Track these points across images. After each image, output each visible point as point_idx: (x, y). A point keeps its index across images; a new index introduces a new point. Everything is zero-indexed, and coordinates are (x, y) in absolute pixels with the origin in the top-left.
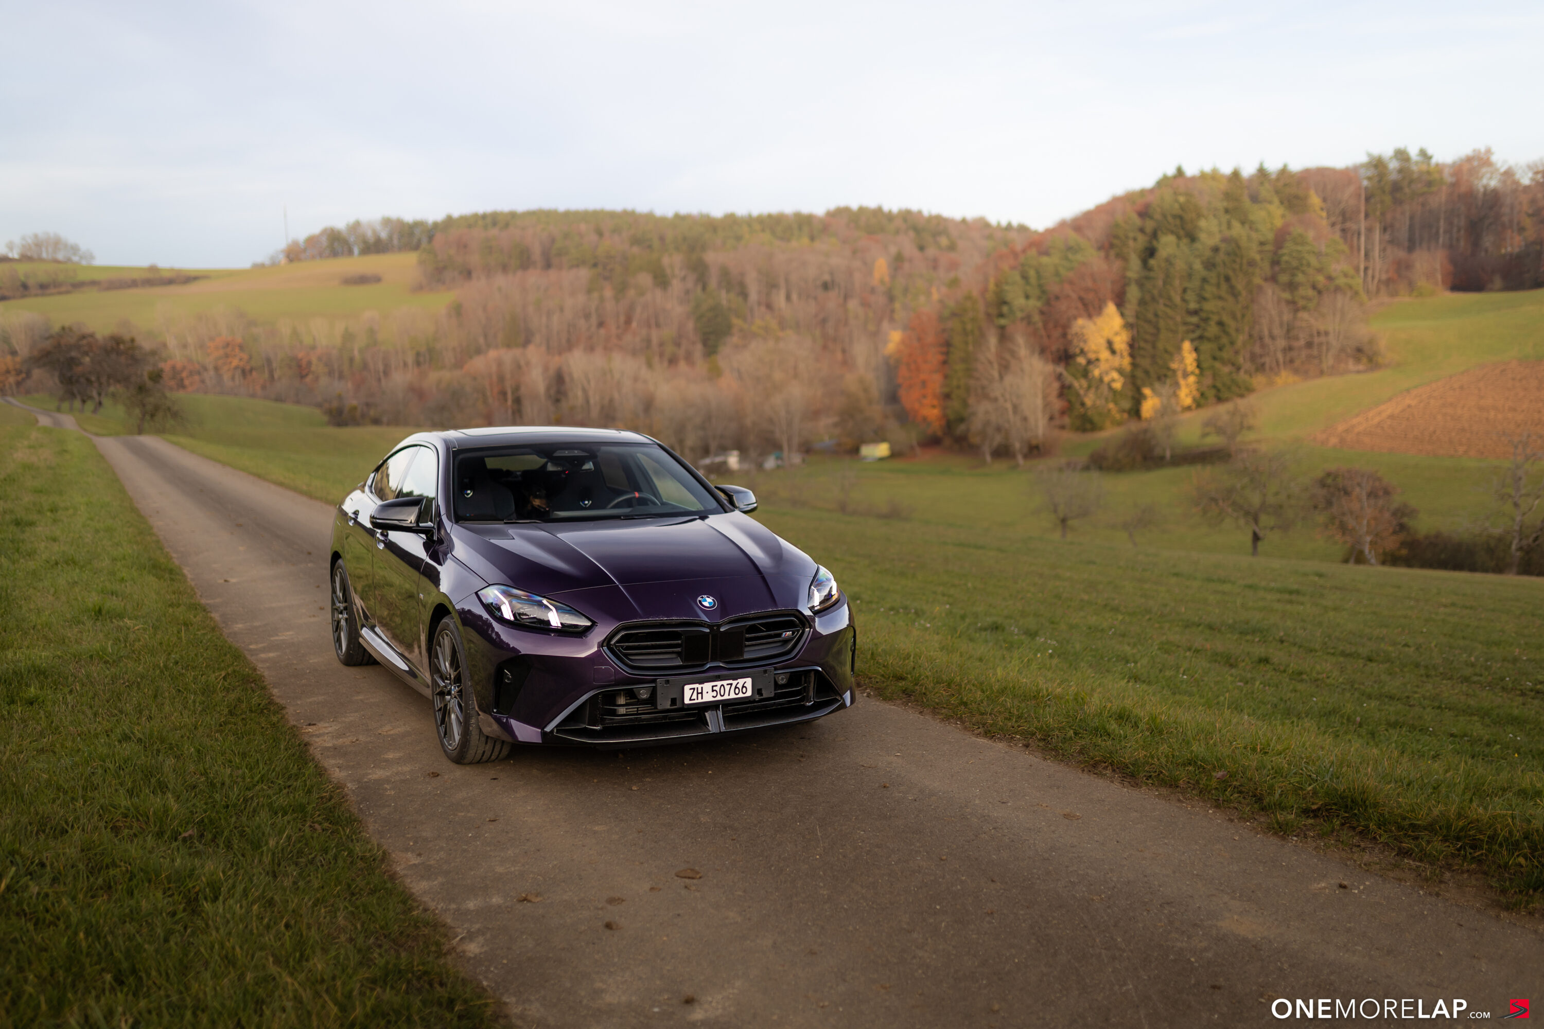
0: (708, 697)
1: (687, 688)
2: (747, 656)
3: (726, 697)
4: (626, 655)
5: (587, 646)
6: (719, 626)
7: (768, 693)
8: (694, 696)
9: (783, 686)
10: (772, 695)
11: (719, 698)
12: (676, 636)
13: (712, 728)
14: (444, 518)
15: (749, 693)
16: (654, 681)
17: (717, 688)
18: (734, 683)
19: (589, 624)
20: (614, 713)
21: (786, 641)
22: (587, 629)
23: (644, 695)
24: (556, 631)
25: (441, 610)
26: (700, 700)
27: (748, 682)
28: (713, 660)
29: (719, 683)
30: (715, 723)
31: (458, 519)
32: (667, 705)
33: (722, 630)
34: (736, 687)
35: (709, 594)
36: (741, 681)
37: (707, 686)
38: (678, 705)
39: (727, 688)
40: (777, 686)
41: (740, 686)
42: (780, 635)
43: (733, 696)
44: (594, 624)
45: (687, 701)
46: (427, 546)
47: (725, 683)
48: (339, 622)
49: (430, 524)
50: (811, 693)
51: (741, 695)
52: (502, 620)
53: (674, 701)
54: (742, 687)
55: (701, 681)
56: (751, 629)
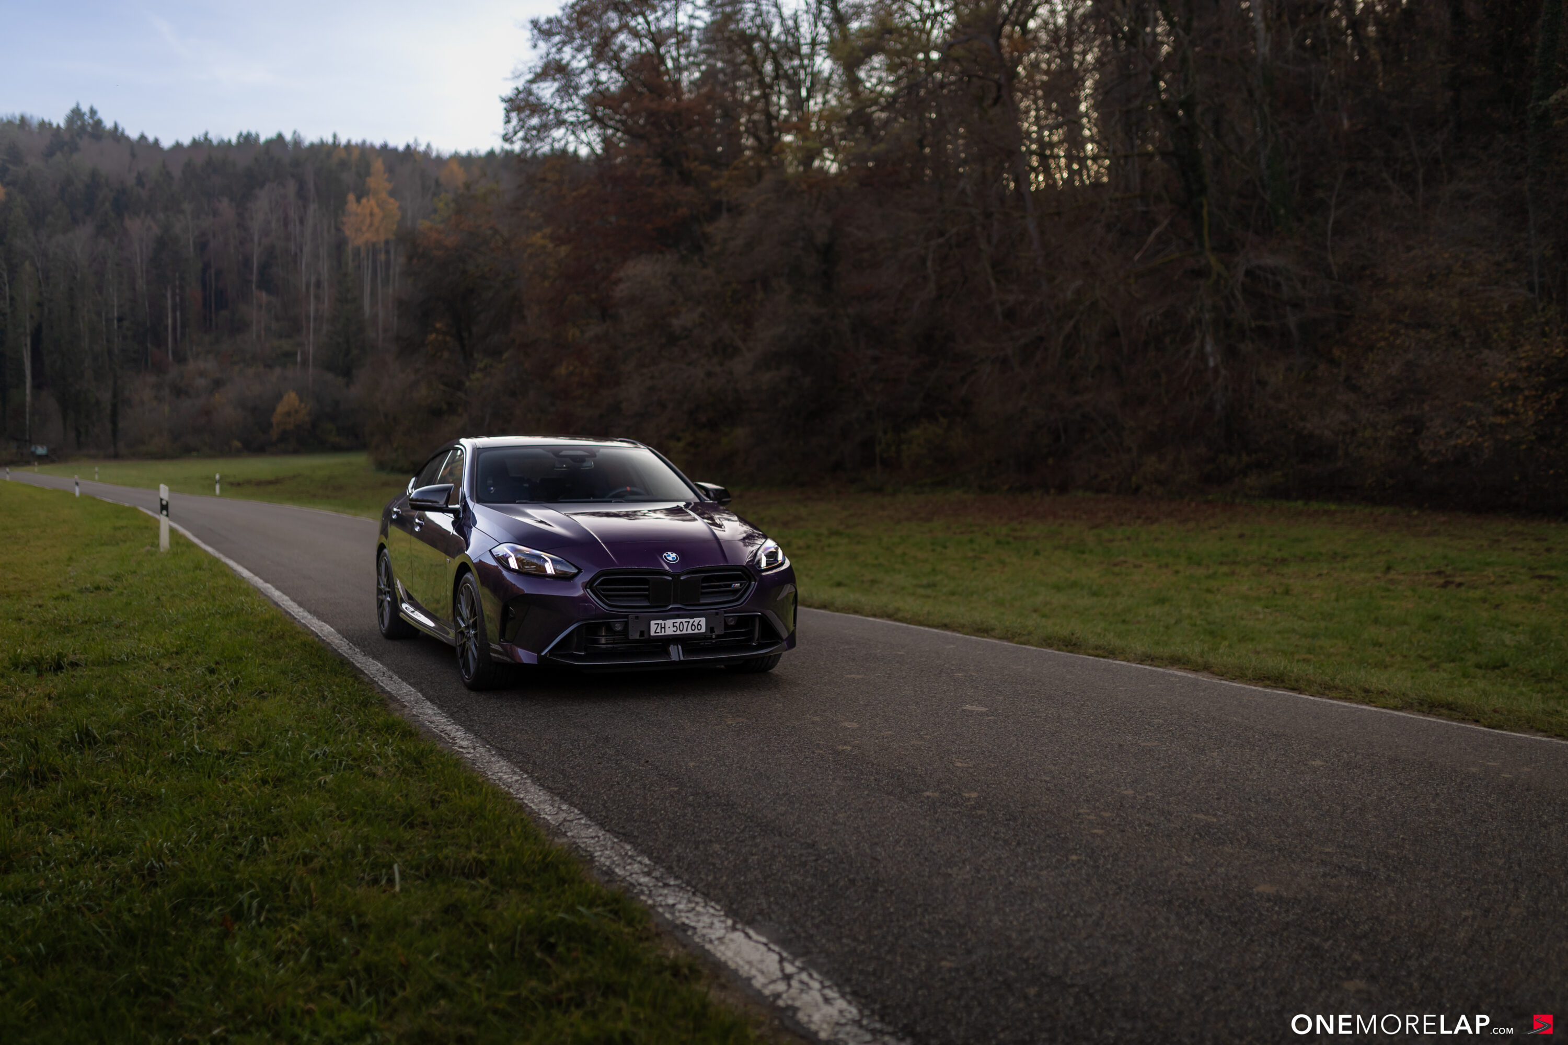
0: (670, 631)
1: (653, 623)
2: (702, 602)
3: (684, 632)
4: (606, 596)
5: (574, 587)
6: (680, 575)
7: (719, 631)
8: (659, 630)
9: (732, 627)
10: (723, 633)
11: (678, 632)
12: (645, 582)
13: (674, 657)
14: (468, 500)
15: (703, 630)
16: (627, 617)
17: (677, 625)
18: (692, 621)
19: (574, 571)
20: (597, 642)
21: (736, 591)
22: (575, 575)
23: (618, 627)
24: (551, 576)
25: (464, 568)
26: (663, 634)
27: (703, 621)
28: (674, 603)
29: (679, 621)
30: (676, 653)
31: (479, 501)
32: (637, 637)
33: (682, 578)
34: (693, 625)
35: (673, 551)
36: (697, 620)
37: (669, 623)
38: (646, 636)
39: (685, 625)
40: (727, 626)
41: (696, 624)
42: (730, 585)
43: (690, 631)
44: (580, 571)
45: (652, 633)
46: (454, 523)
47: (683, 620)
48: (382, 601)
49: (457, 506)
50: (757, 636)
51: (696, 631)
52: (509, 569)
53: (642, 633)
54: (698, 625)
55: (664, 619)
56: (706, 579)
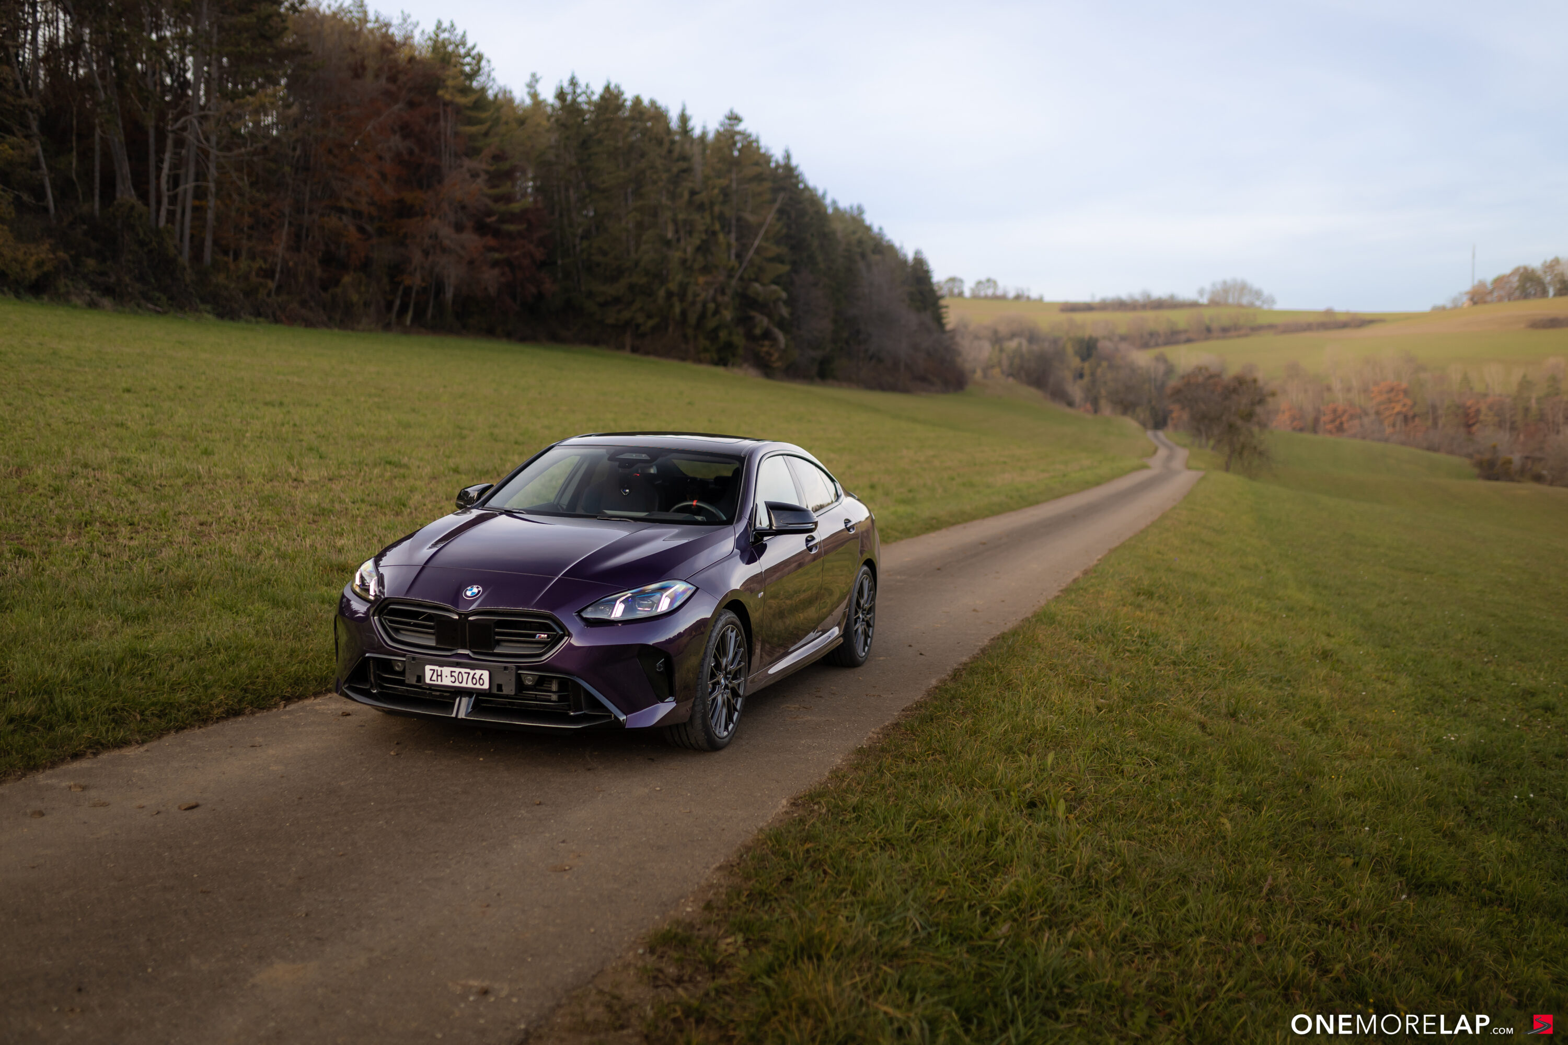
0: (447, 681)
1: (429, 667)
2: (498, 650)
3: (464, 685)
7: (510, 690)
8: (434, 678)
9: (532, 688)
10: (513, 693)
11: (457, 684)
12: (432, 618)
15: (487, 686)
16: (408, 656)
17: (455, 674)
18: (472, 672)
21: (539, 644)
23: (399, 667)
24: (371, 599)
26: (439, 683)
27: (486, 674)
28: (462, 647)
29: (457, 670)
30: (462, 709)
32: (417, 681)
33: (470, 618)
34: (473, 678)
35: (479, 585)
36: (478, 672)
37: (446, 670)
38: (424, 683)
39: (465, 676)
40: (521, 686)
41: (477, 677)
42: (534, 636)
43: (470, 685)
45: (428, 681)
47: (463, 670)
51: (478, 686)
53: (420, 679)
54: (479, 679)
55: (441, 665)
56: (500, 624)
